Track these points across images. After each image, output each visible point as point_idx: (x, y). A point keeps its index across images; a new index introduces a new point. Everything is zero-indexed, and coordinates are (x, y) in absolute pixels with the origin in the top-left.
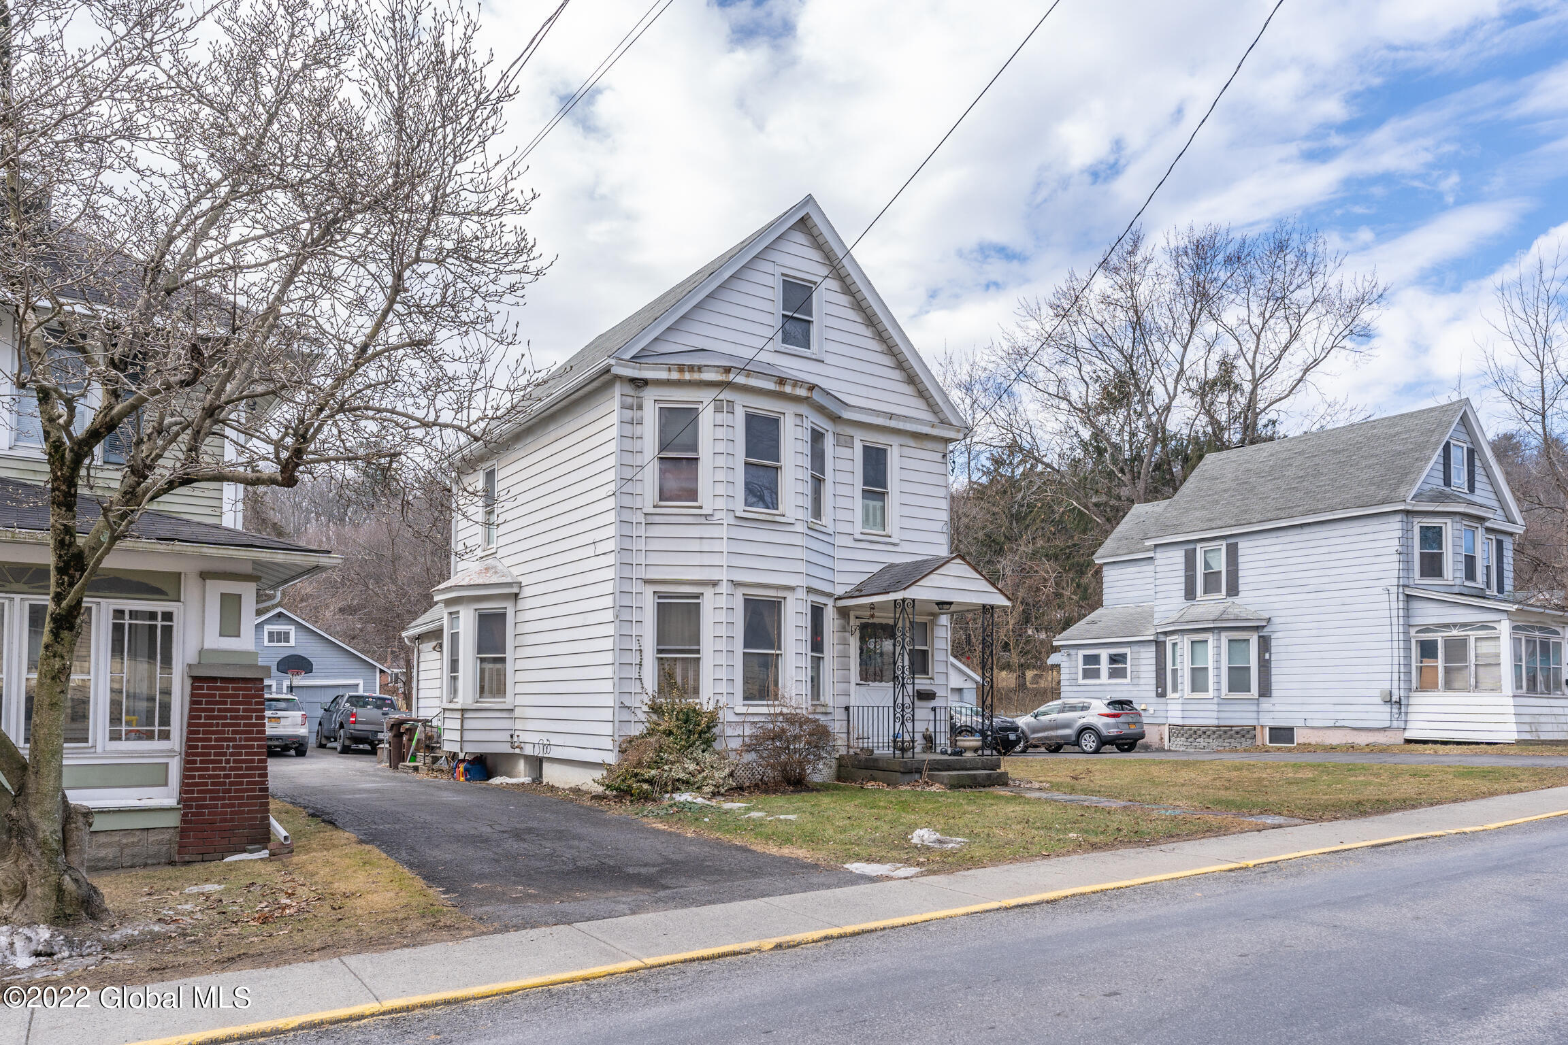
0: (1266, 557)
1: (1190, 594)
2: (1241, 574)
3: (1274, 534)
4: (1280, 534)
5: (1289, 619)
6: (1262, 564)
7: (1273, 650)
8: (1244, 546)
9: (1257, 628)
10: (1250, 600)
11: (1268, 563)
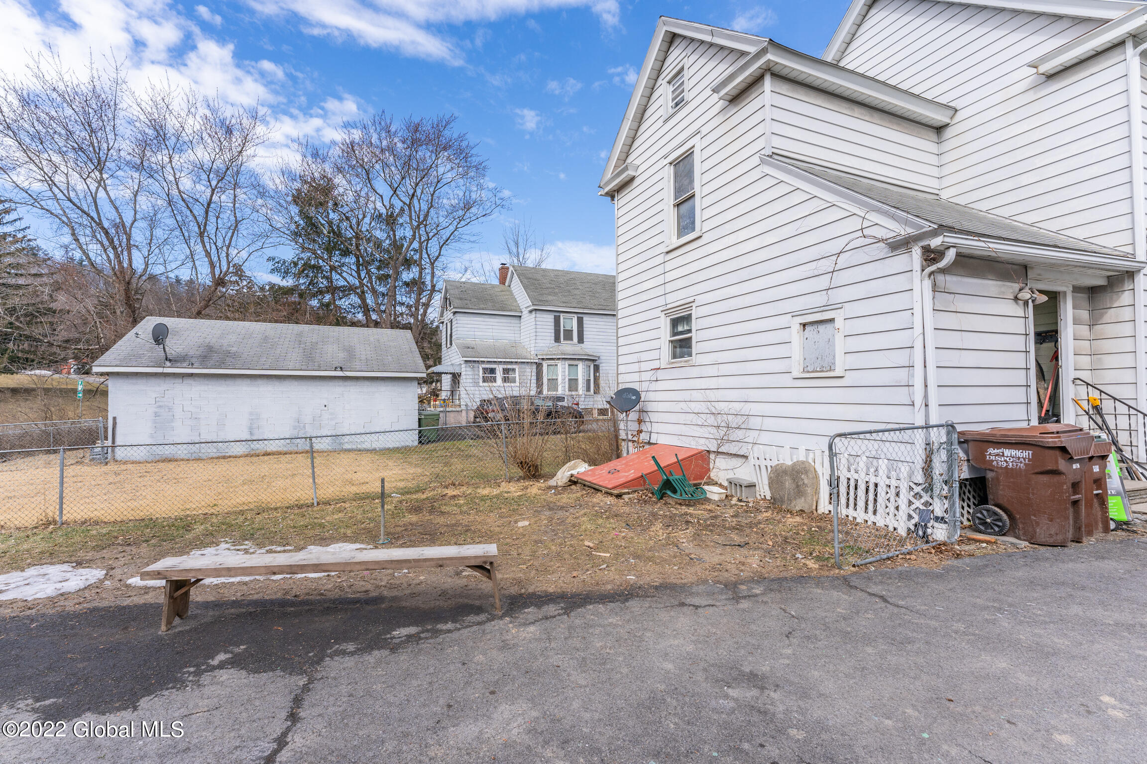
0: (598, 327)
1: (557, 339)
2: (585, 333)
3: (601, 316)
4: (604, 317)
5: (608, 358)
6: (595, 330)
7: (601, 372)
8: (586, 319)
9: (593, 360)
10: (589, 347)
11: (598, 330)
